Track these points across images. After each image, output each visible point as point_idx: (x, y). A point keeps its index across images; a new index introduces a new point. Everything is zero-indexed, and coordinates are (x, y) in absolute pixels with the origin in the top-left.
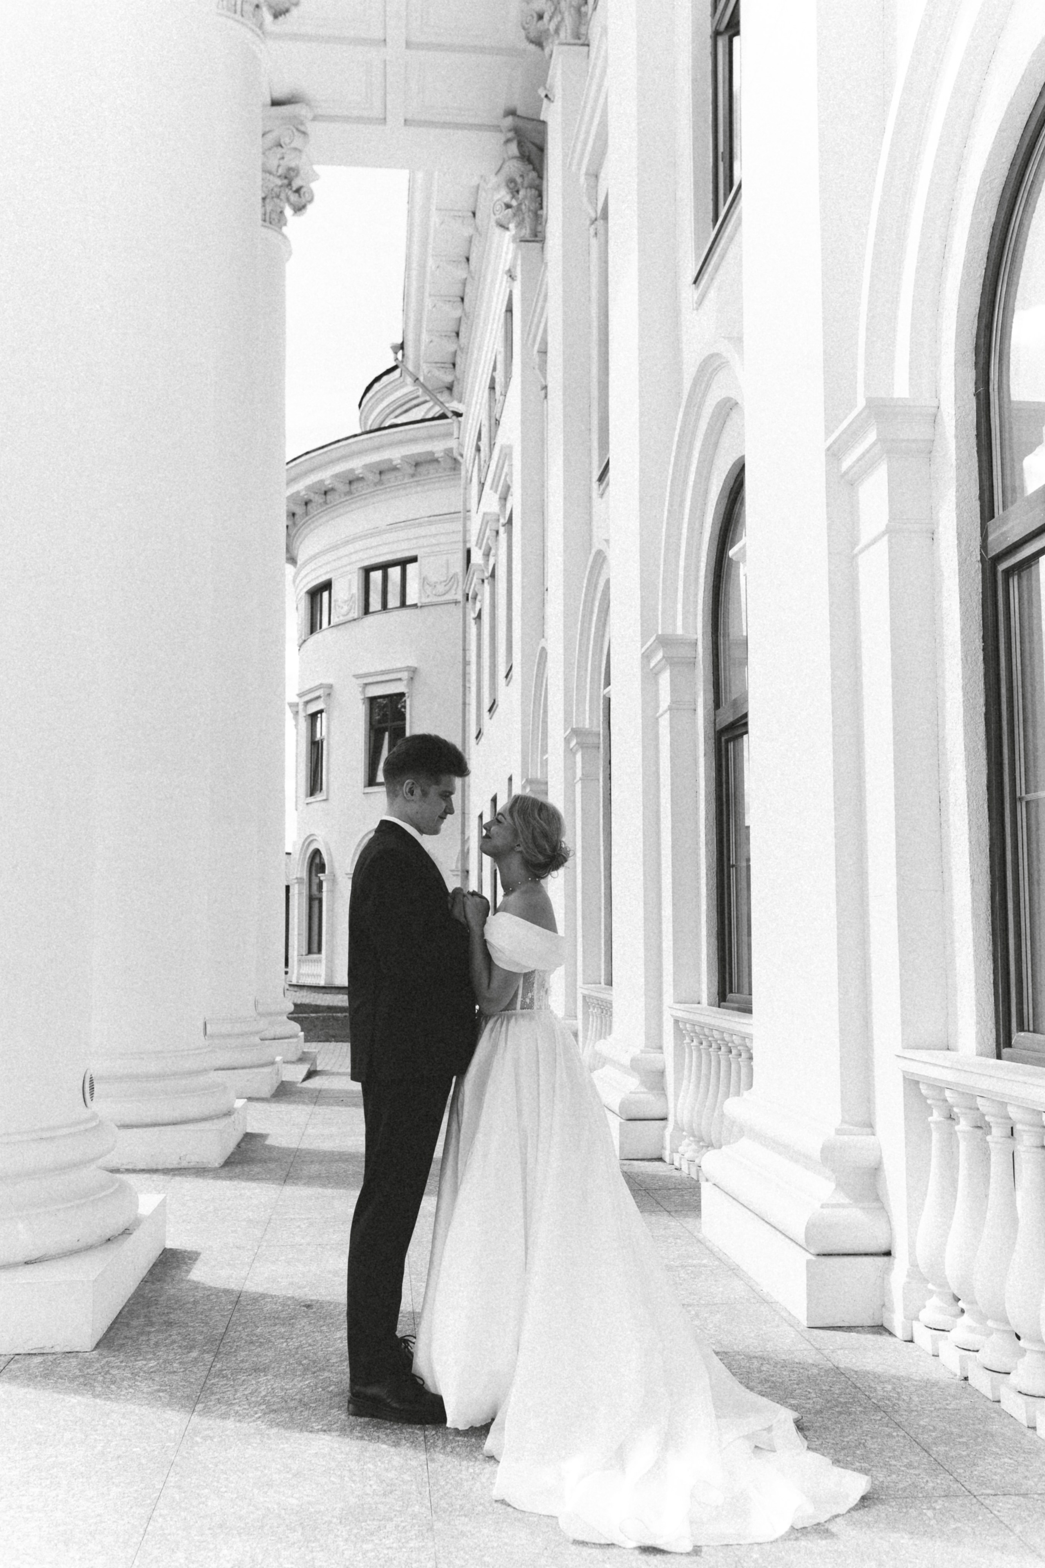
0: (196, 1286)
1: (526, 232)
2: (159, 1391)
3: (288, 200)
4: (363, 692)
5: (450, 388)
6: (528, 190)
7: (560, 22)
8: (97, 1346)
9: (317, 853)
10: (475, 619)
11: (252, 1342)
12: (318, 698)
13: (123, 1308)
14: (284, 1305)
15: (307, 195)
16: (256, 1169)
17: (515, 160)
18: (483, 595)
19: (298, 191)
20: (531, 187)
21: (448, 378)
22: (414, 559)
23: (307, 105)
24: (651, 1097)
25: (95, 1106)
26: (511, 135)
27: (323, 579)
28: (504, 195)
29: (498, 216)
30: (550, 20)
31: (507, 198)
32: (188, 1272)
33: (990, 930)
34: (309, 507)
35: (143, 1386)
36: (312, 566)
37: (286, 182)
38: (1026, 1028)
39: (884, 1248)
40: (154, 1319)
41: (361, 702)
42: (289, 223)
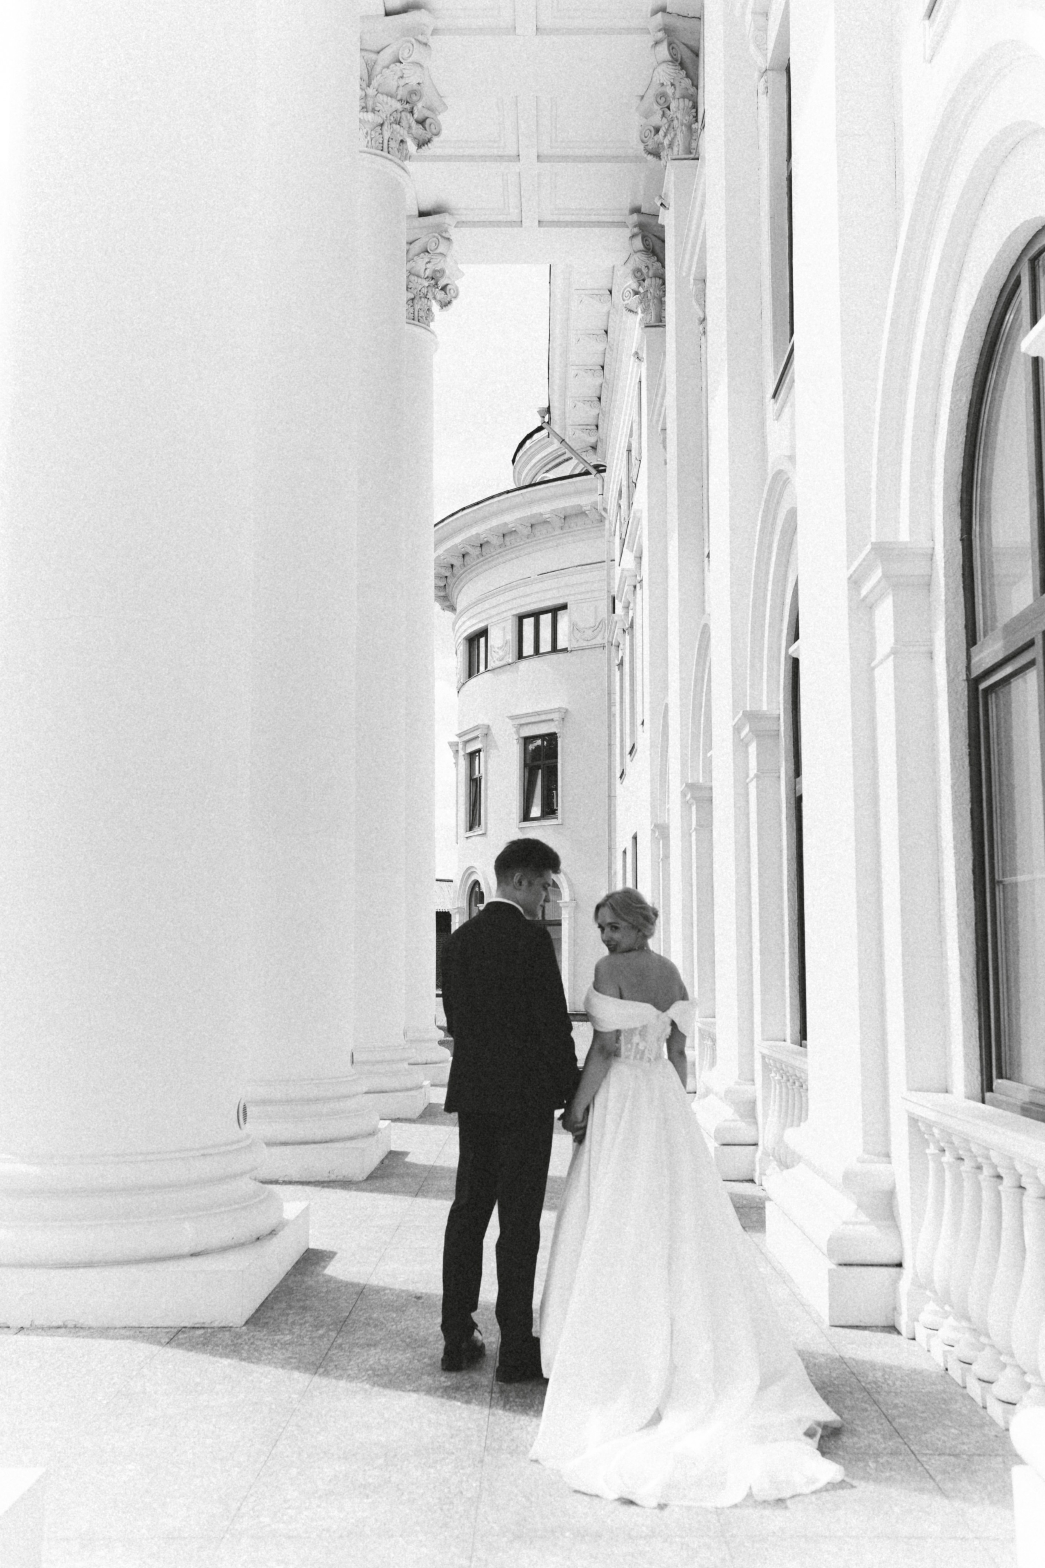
0: (329, 1280)
1: (652, 319)
2: (291, 1358)
3: (435, 298)
4: (518, 732)
5: (594, 448)
6: (653, 279)
7: (673, 138)
8: (247, 1323)
9: (476, 883)
10: (618, 665)
11: (368, 1324)
12: (477, 737)
13: (270, 1295)
14: (398, 1296)
15: (452, 291)
16: (394, 1182)
17: (639, 254)
18: (624, 644)
19: (444, 289)
20: (655, 276)
21: (592, 440)
22: (564, 607)
23: (450, 214)
24: (742, 1124)
25: (248, 1127)
26: (636, 230)
27: (481, 625)
28: (632, 283)
29: (626, 302)
30: (665, 136)
31: (635, 286)
32: (325, 1267)
33: (976, 992)
34: (467, 558)
35: (279, 1354)
36: (469, 614)
37: (433, 282)
38: (1004, 1075)
39: (896, 1261)
40: (293, 1304)
41: (515, 742)
42: (436, 318)
